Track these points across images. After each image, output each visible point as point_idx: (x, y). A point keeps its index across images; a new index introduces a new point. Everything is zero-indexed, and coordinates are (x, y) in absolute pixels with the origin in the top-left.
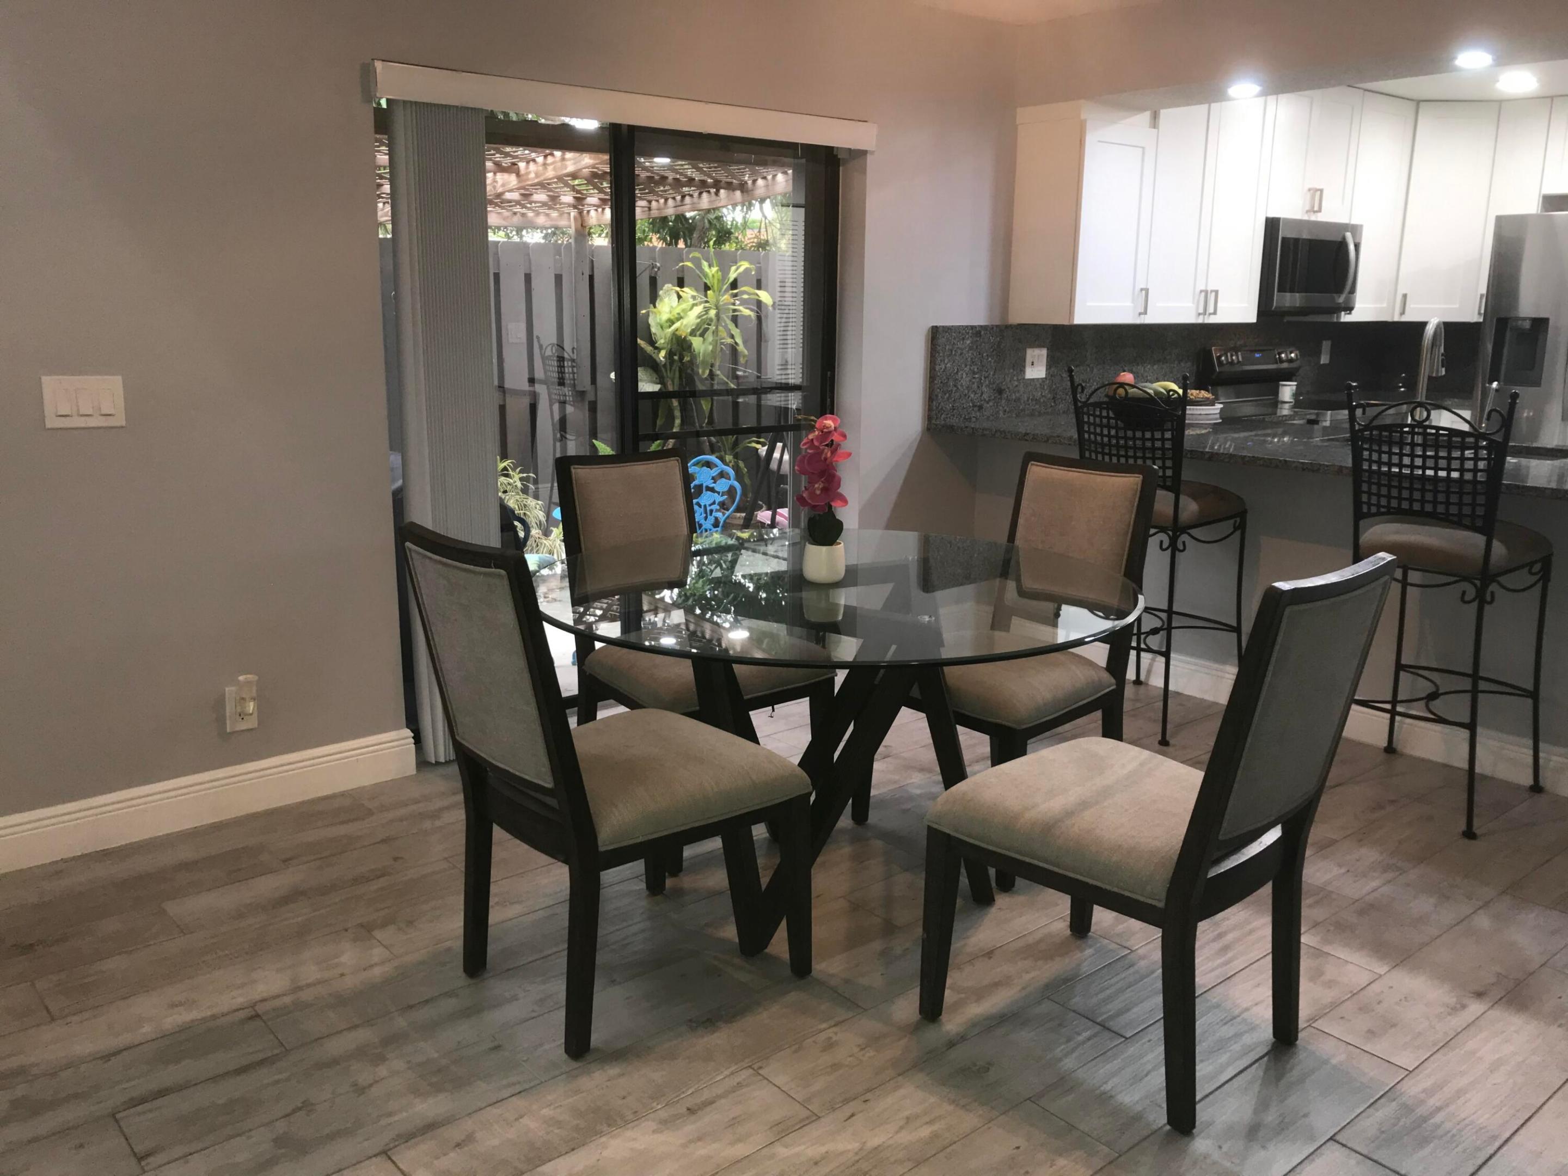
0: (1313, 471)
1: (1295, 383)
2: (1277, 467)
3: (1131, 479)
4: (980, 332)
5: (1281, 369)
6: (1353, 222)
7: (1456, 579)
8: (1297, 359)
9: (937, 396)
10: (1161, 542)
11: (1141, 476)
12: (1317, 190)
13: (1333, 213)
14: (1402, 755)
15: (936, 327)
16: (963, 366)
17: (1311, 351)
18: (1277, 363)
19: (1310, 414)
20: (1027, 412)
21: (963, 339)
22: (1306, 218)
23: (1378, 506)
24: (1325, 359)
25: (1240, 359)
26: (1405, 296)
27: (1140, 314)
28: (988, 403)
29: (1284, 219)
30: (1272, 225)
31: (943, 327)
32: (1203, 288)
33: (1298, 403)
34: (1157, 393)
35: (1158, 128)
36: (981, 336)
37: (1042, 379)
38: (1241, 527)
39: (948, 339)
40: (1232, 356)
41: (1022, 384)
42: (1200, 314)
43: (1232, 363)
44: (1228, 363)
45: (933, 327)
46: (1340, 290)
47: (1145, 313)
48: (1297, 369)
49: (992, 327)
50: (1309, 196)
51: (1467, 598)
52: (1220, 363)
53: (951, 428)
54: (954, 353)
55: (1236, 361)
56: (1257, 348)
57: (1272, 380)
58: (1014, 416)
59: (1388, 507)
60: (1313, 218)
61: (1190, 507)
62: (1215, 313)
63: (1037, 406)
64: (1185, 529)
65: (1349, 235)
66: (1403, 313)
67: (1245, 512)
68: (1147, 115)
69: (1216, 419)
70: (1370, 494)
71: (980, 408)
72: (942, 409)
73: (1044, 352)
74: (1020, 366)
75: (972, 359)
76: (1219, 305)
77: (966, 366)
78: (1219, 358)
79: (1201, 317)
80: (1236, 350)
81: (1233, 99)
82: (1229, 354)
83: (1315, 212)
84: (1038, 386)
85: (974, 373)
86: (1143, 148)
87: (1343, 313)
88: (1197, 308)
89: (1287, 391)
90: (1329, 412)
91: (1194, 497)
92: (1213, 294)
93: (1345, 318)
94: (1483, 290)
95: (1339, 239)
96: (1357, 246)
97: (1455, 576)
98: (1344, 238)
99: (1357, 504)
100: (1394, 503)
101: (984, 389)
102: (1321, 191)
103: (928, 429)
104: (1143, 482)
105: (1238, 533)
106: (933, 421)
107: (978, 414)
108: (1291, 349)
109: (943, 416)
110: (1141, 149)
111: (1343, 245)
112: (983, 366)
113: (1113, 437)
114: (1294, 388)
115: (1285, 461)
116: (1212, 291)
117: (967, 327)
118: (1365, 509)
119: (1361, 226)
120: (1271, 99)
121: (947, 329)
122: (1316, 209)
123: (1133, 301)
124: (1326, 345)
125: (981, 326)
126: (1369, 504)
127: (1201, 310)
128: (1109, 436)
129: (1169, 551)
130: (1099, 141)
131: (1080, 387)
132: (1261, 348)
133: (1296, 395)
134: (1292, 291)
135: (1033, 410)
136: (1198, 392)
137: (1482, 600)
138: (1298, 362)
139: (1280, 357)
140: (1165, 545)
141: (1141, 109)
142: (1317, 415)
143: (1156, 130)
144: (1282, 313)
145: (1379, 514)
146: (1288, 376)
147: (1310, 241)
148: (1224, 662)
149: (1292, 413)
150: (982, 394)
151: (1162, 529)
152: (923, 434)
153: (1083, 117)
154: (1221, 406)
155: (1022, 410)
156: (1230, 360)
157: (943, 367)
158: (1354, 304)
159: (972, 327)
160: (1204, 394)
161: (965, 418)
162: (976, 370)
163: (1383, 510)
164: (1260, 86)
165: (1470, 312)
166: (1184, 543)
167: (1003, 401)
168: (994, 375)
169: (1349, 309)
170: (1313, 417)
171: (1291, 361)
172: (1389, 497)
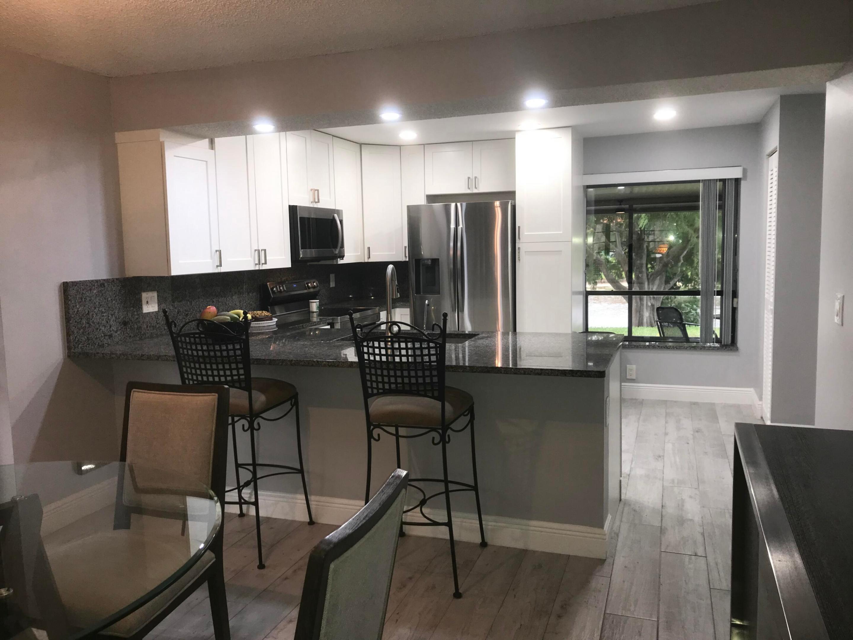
0: (335, 367)
1: (318, 301)
2: (313, 365)
3: (211, 397)
4: (104, 284)
5: (310, 292)
6: (337, 208)
7: (427, 430)
8: (317, 286)
9: (73, 332)
10: (243, 426)
11: (217, 395)
12: (316, 190)
13: (326, 203)
14: (410, 536)
15: (67, 282)
16: (93, 308)
17: (325, 281)
18: (306, 289)
19: (329, 319)
20: (147, 335)
21: (91, 290)
22: (311, 206)
23: (378, 388)
24: (332, 285)
25: (285, 289)
26: (369, 248)
27: (217, 266)
28: (116, 332)
29: (300, 207)
30: (293, 209)
31: (72, 282)
32: (257, 248)
33: (322, 312)
34: (232, 318)
35: (215, 150)
36: (104, 286)
37: (156, 312)
38: (296, 404)
39: (77, 291)
40: (280, 287)
41: (141, 317)
42: (256, 264)
43: (280, 292)
44: (278, 292)
45: (64, 283)
46: (335, 247)
47: (221, 265)
48: (319, 291)
49: (113, 280)
50: (311, 193)
51: (435, 442)
52: (273, 292)
53: (87, 355)
54: (83, 300)
55: (282, 290)
56: (294, 281)
57: (305, 300)
58: (138, 339)
59: (383, 388)
60: (316, 205)
61: (260, 399)
62: (266, 263)
63: (155, 331)
64: (258, 415)
65: (336, 215)
66: (369, 257)
67: (297, 394)
68: (206, 141)
69: (275, 328)
70: (371, 375)
71: (111, 336)
72: (78, 341)
73: (155, 294)
74: (138, 304)
75: (99, 303)
76: (267, 258)
77: (95, 308)
78: (272, 289)
79: (257, 266)
80: (281, 283)
81: (259, 133)
82: (278, 286)
83: (316, 202)
84: (153, 317)
85: (102, 313)
86: (206, 162)
87: (339, 259)
88: (254, 261)
89: (314, 305)
90: (339, 317)
91: (262, 391)
92: (263, 251)
93: (341, 262)
94: (406, 244)
95: (331, 218)
96: (341, 222)
97: (427, 428)
98: (334, 217)
99: (365, 388)
100: (387, 386)
101: (112, 322)
102: (318, 190)
103: (69, 356)
104: (219, 399)
105: (294, 408)
106: (72, 350)
107: (109, 340)
108: (314, 280)
109: (80, 346)
110: (205, 163)
111: (334, 220)
112: (109, 307)
113: (205, 350)
114: (318, 303)
115: (318, 361)
116: (262, 250)
117: (92, 281)
118: (370, 391)
119: (342, 211)
120: (283, 134)
121: (75, 284)
122: (316, 200)
123: (212, 258)
124: (332, 277)
125: (104, 280)
126: (372, 388)
127: (257, 262)
128: (202, 350)
129: (249, 431)
130: (175, 156)
131: (173, 323)
132: (296, 281)
133: (319, 307)
134: (310, 248)
135: (151, 333)
136: (261, 312)
137: (444, 441)
138: (318, 288)
139: (308, 286)
140: (246, 427)
141: (203, 137)
142: (333, 319)
143: (213, 151)
144: (304, 261)
145: (378, 394)
146: (314, 296)
147: (316, 219)
148: (296, 492)
149: (319, 320)
150: (111, 327)
151: (243, 417)
152: (64, 359)
153: (161, 139)
154: (276, 320)
155: (143, 334)
156: (279, 290)
157: (76, 310)
158: (344, 253)
159: (97, 281)
160: (265, 313)
161: (99, 345)
162: (103, 310)
163: (380, 391)
164: (274, 125)
165: (401, 256)
166: (259, 424)
167: (128, 330)
168: (118, 313)
169: (342, 257)
170: (331, 321)
171: (314, 287)
172: (383, 383)
